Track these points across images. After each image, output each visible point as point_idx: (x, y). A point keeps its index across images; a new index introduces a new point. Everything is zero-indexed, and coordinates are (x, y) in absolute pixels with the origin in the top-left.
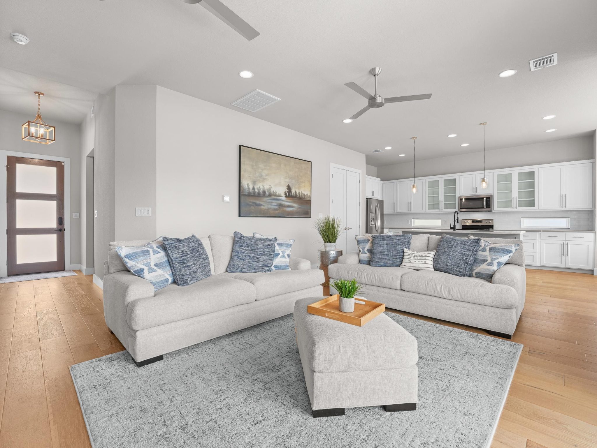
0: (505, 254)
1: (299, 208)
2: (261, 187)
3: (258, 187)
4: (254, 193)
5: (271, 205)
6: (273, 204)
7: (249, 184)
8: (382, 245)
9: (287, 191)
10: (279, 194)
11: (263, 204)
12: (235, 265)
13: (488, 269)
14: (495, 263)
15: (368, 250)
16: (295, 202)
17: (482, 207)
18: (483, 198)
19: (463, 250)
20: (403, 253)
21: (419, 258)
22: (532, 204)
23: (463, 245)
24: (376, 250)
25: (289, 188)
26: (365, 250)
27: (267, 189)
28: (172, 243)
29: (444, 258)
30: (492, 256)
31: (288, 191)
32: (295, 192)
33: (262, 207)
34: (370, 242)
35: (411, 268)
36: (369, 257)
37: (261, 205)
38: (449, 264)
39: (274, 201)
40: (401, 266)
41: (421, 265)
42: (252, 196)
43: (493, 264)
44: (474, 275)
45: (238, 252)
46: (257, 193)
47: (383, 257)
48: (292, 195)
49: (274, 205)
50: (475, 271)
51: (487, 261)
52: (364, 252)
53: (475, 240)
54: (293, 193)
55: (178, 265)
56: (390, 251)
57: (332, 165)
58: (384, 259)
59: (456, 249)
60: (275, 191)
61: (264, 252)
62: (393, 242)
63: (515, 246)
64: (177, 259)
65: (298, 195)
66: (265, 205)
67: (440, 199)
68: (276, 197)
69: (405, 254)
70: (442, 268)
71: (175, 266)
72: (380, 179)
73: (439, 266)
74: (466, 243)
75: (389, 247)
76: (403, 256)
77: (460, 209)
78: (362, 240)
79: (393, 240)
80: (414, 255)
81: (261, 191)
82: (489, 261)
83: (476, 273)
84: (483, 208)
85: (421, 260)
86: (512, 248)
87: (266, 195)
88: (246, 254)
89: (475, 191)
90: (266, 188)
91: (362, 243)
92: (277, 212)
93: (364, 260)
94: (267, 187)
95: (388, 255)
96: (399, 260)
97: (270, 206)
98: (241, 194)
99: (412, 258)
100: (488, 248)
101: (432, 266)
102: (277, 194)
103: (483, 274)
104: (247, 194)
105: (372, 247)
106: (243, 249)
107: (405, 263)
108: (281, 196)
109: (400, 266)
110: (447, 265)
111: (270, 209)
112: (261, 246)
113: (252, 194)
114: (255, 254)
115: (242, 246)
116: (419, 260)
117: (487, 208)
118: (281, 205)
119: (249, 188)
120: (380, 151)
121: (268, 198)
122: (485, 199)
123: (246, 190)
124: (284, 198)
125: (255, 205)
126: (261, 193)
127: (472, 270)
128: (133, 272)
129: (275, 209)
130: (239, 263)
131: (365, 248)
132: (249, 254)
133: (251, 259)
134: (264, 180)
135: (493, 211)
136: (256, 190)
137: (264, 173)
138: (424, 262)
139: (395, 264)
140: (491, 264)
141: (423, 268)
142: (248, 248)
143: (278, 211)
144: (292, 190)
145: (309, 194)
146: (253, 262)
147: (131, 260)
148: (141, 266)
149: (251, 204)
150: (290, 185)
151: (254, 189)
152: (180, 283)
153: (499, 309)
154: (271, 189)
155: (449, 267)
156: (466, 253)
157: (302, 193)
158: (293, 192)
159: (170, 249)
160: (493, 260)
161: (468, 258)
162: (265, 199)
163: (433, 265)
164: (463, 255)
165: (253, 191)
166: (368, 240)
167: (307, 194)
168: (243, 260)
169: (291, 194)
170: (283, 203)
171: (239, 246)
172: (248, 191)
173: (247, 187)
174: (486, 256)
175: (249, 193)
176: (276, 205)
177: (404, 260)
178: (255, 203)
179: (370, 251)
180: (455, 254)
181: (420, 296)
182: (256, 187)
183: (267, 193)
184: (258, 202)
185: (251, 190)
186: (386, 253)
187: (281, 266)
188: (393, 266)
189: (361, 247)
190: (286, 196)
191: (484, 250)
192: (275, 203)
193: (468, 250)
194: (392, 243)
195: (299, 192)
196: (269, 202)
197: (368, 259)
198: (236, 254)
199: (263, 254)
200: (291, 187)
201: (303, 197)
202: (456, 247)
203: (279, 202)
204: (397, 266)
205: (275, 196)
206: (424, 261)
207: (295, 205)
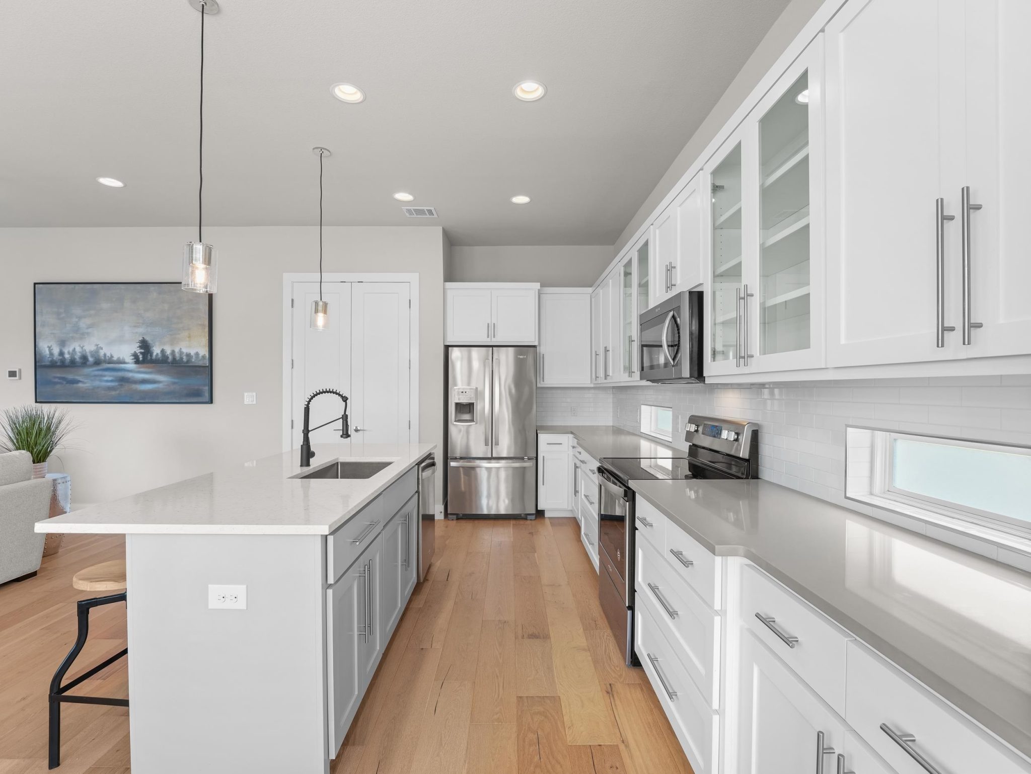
2: (78, 349)
3: (71, 349)
4: (63, 361)
5: (101, 381)
6: (106, 378)
7: (51, 346)
9: (138, 351)
10: (119, 358)
11: (81, 380)
16: (160, 372)
25: (145, 346)
27: (91, 352)
31: (142, 351)
32: (163, 351)
33: (80, 385)
46: (67, 361)
48: (154, 357)
49: (107, 381)
54: (155, 354)
57: (288, 276)
60: (108, 355)
65: (170, 357)
66: (86, 381)
81: (77, 357)
87: (88, 363)
90: (87, 351)
92: (113, 393)
97: (97, 383)
98: (38, 364)
102: (115, 358)
104: (48, 363)
108: (124, 363)
111: (98, 387)
113: (59, 364)
118: (123, 380)
119: (51, 354)
121: (95, 368)
123: (46, 357)
125: (65, 383)
126: (78, 360)
136: (67, 356)
143: (118, 392)
144: (151, 349)
149: (56, 380)
150: (148, 338)
151: (61, 354)
154: (101, 351)
157: (181, 353)
158: (156, 351)
162: (87, 371)
165: (61, 357)
167: (197, 354)
169: (151, 356)
170: (130, 375)
172: (50, 359)
173: (47, 352)
175: (53, 362)
176: (111, 381)
178: (64, 379)
182: (66, 351)
183: (91, 359)
184: (70, 377)
185: (56, 356)
190: (137, 361)
192: (110, 376)
195: (173, 351)
196: (95, 376)
200: (150, 342)
201: (185, 360)
203: (120, 374)
205: (109, 363)
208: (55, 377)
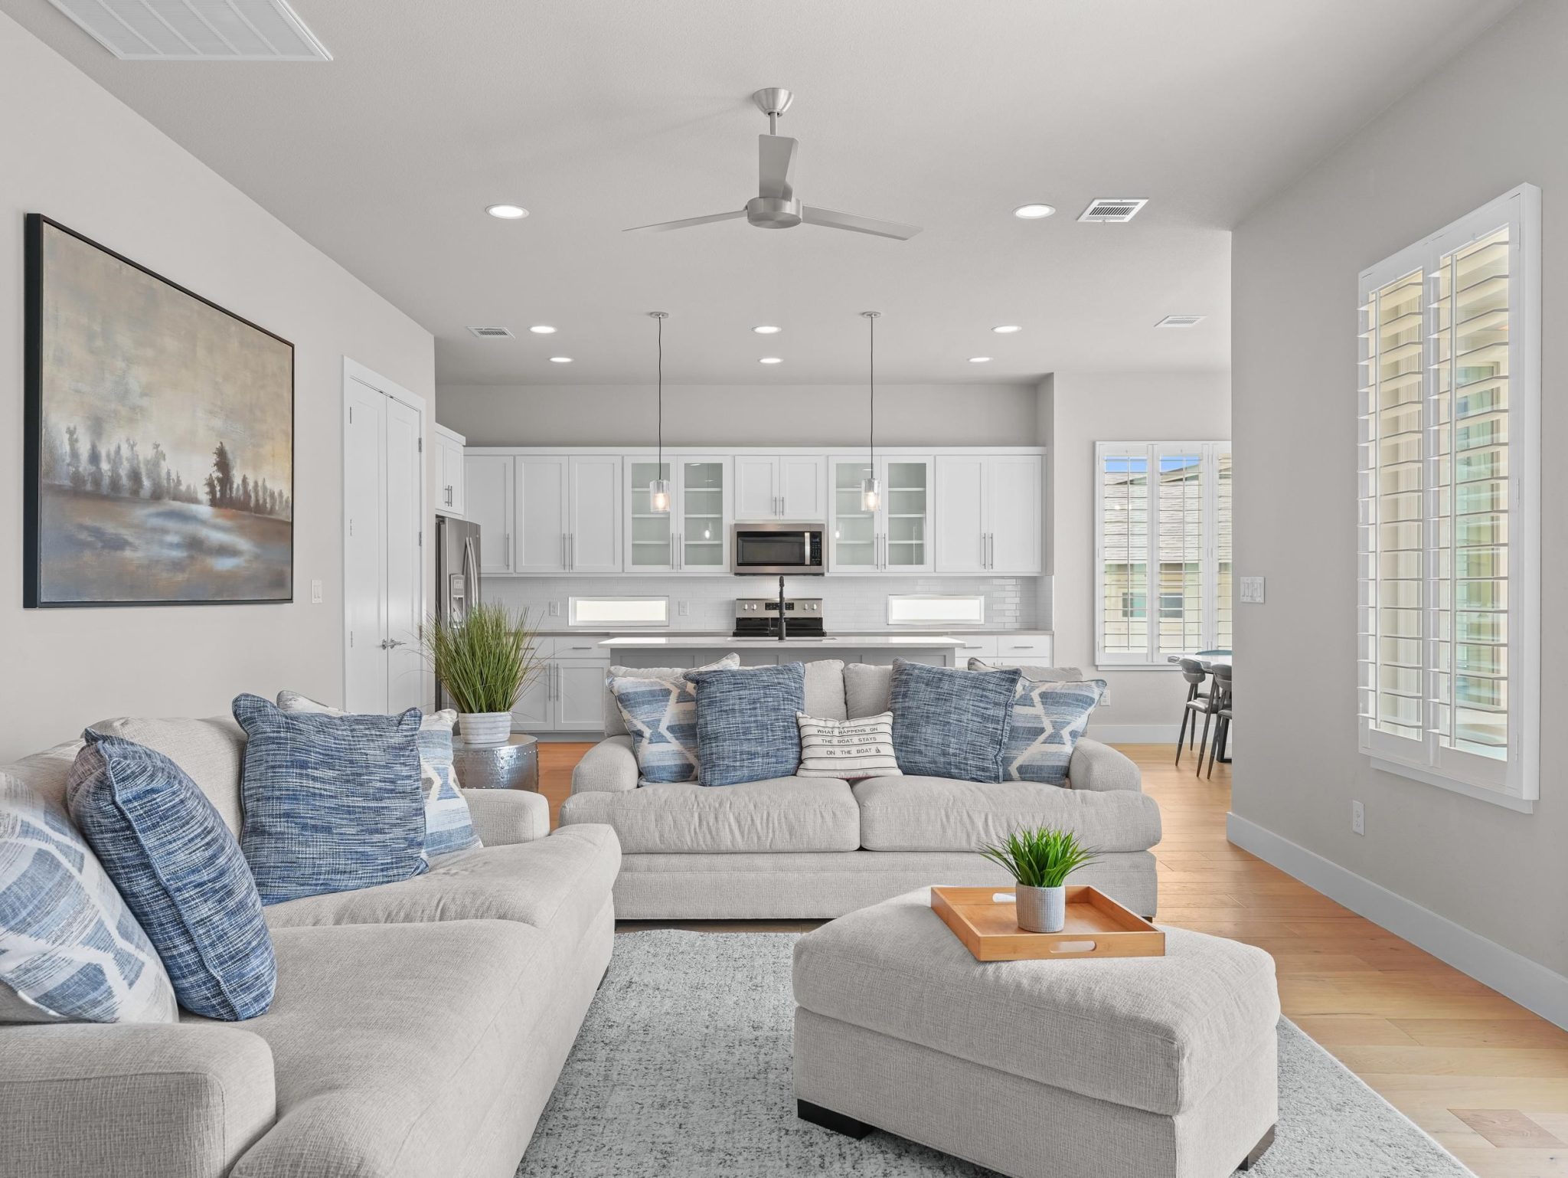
0: (1082, 707)
1: (257, 557)
2: (125, 451)
3: (113, 449)
4: (97, 480)
5: (162, 544)
6: (169, 539)
7: (75, 429)
8: (737, 707)
9: (216, 474)
10: (189, 487)
11: (131, 539)
12: (293, 865)
13: (1053, 754)
14: (1065, 733)
15: (670, 729)
16: (241, 530)
17: (797, 560)
18: (801, 534)
19: (982, 705)
20: (799, 729)
21: (856, 740)
22: (914, 555)
23: (979, 692)
24: (715, 723)
25: (223, 463)
26: (663, 728)
27: (147, 462)
28: (153, 791)
29: (930, 733)
30: (1054, 718)
31: (221, 475)
32: (244, 480)
33: (128, 553)
34: (673, 697)
35: (837, 774)
36: (680, 753)
37: (119, 544)
38: (951, 751)
39: (171, 524)
40: (801, 772)
41: (866, 763)
42: (88, 496)
43: (1062, 737)
44: (1015, 774)
45: (294, 798)
46: (106, 481)
47: (746, 747)
48: (234, 494)
49: (171, 546)
50: (1016, 764)
51: (1042, 730)
52: (660, 739)
53: (1007, 676)
54: (235, 486)
55: (204, 910)
56: (762, 726)
57: (351, 366)
58: (753, 755)
59: (963, 704)
60: (173, 476)
61: (393, 782)
62: (768, 692)
63: (1098, 687)
64: (192, 878)
65: (253, 495)
66: (137, 542)
67: (673, 530)
68: (177, 505)
69: (805, 731)
70: (927, 765)
71: (190, 918)
72: (463, 439)
73: (918, 758)
74: (985, 685)
75: (759, 711)
76: (800, 739)
77: (739, 564)
78: (643, 693)
79: (765, 687)
80: (836, 732)
81: (124, 471)
82: (1049, 730)
83: (1020, 769)
84: (803, 564)
85: (864, 747)
86: (1093, 692)
87: (142, 493)
88: (332, 803)
89: (778, 511)
90: (141, 458)
91: (644, 703)
92: (180, 577)
93: (664, 768)
94: (145, 452)
95: (759, 741)
96: (792, 753)
97: (156, 551)
98: (43, 481)
99: (835, 741)
100: (1035, 695)
101: (893, 762)
102: (183, 488)
103: (1040, 768)
104: (67, 483)
105: (697, 714)
106: (315, 779)
107: (813, 761)
108: (195, 500)
109: (795, 775)
110: (945, 754)
111: (158, 562)
112: (374, 753)
113: (89, 487)
114: (365, 796)
115: (304, 765)
116: (860, 748)
117: (812, 564)
118: (195, 545)
119: (75, 455)
120: (504, 333)
121: (152, 510)
122: (807, 535)
123: (64, 461)
124: (205, 510)
125: (100, 545)
126: (125, 481)
127: (1007, 761)
128: (36, 1000)
129: (177, 566)
130: (314, 850)
131: (659, 720)
132: (346, 801)
133: (359, 822)
134: (136, 414)
135: (826, 575)
136: (105, 466)
137: (138, 377)
138: (873, 752)
139: (781, 767)
140: (1055, 739)
141: (871, 773)
142: (331, 773)
143: (186, 576)
144: (231, 474)
145: (287, 494)
146: (372, 832)
147: (21, 928)
148: (85, 955)
149: (84, 536)
150: (227, 448)
151: (95, 458)
152: (237, 1002)
153: (1125, 855)
154: (163, 463)
155: (953, 759)
156: (990, 712)
157: (265, 488)
158: (237, 481)
159: (155, 826)
160: (1058, 726)
161: (999, 727)
162: (141, 513)
163: (897, 758)
164: (986, 718)
165: (93, 469)
166: (666, 693)
167: (281, 494)
168: (328, 830)
169: (231, 489)
170: (204, 532)
171: (294, 764)
172: (72, 469)
173: (67, 448)
174: (1037, 717)
175: (77, 478)
176: (178, 546)
177: (806, 753)
178: (97, 533)
179: (689, 732)
180: (964, 718)
181: (923, 858)
182: (103, 451)
183: (146, 483)
184: (110, 528)
185: (84, 466)
186: (755, 733)
187: (450, 834)
188: (776, 776)
189: (644, 717)
190: (214, 502)
191: (1026, 701)
192: (177, 533)
193: (996, 704)
194: (766, 696)
195: (256, 483)
196: (154, 530)
197: (678, 762)
198: (286, 807)
199: (392, 791)
200: (230, 456)
201: (268, 506)
202: (960, 697)
203: (190, 528)
204: (785, 774)
205: (174, 499)
206: (873, 747)
207: (243, 544)
208: (82, 527)
